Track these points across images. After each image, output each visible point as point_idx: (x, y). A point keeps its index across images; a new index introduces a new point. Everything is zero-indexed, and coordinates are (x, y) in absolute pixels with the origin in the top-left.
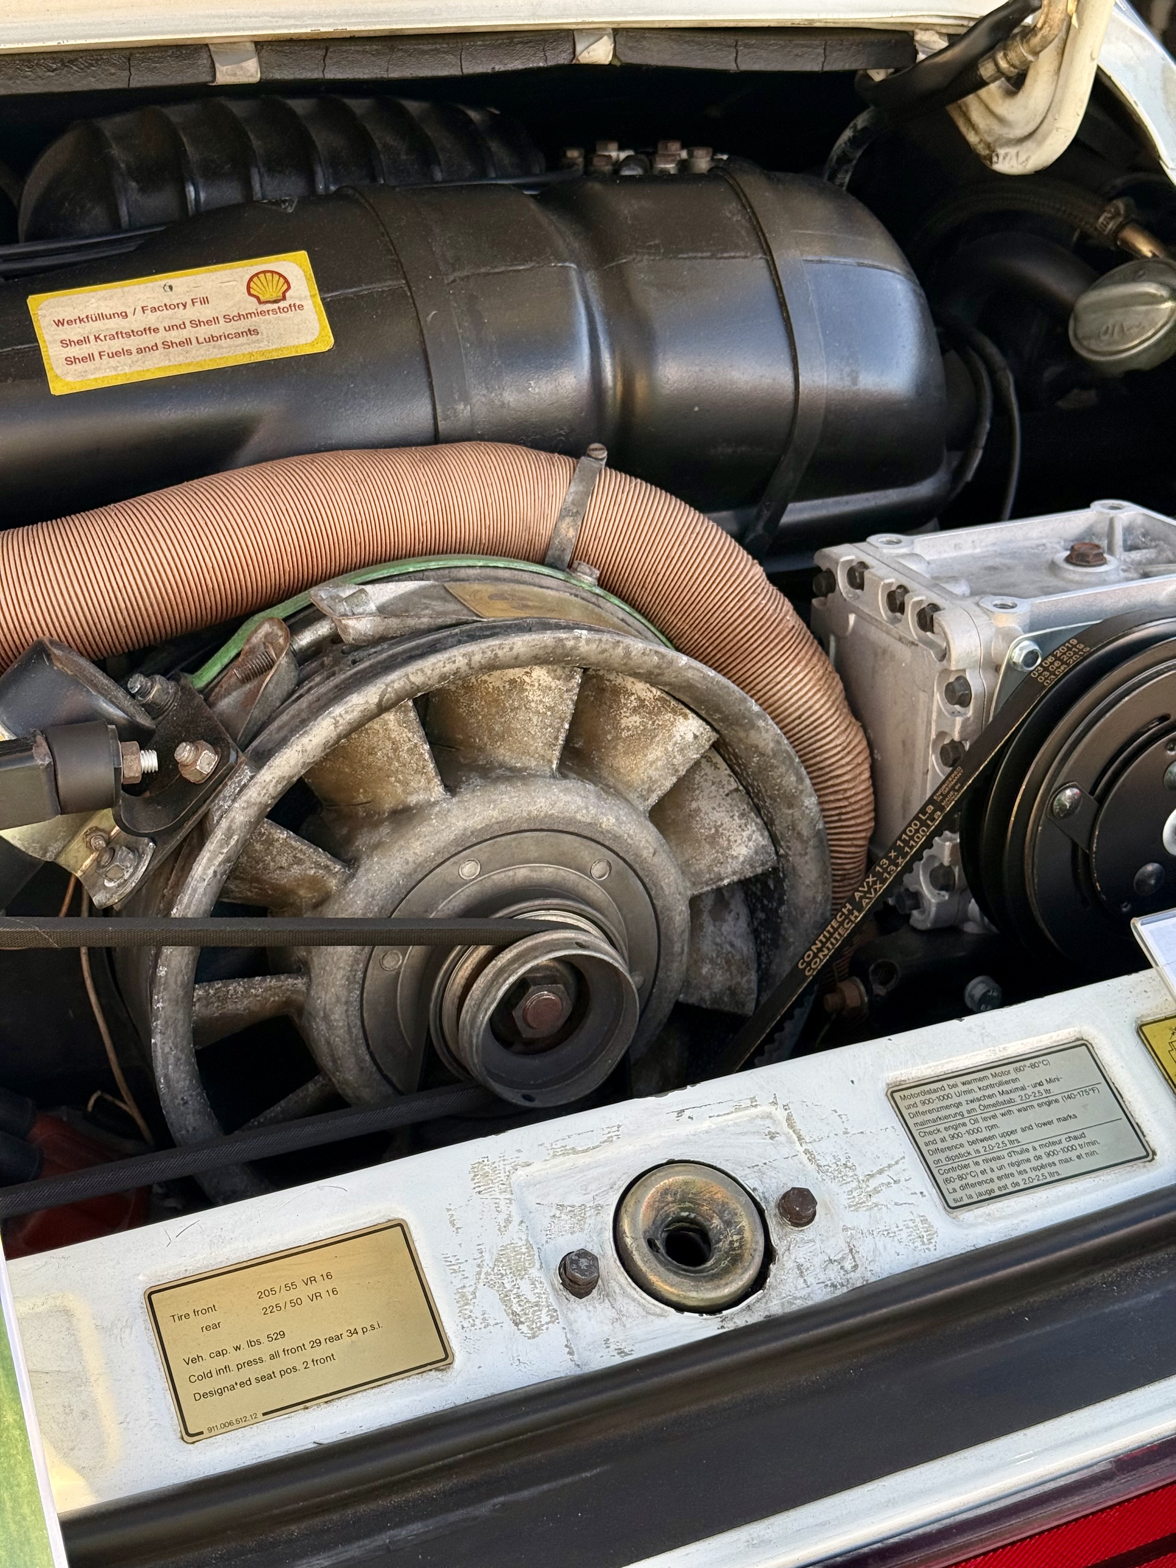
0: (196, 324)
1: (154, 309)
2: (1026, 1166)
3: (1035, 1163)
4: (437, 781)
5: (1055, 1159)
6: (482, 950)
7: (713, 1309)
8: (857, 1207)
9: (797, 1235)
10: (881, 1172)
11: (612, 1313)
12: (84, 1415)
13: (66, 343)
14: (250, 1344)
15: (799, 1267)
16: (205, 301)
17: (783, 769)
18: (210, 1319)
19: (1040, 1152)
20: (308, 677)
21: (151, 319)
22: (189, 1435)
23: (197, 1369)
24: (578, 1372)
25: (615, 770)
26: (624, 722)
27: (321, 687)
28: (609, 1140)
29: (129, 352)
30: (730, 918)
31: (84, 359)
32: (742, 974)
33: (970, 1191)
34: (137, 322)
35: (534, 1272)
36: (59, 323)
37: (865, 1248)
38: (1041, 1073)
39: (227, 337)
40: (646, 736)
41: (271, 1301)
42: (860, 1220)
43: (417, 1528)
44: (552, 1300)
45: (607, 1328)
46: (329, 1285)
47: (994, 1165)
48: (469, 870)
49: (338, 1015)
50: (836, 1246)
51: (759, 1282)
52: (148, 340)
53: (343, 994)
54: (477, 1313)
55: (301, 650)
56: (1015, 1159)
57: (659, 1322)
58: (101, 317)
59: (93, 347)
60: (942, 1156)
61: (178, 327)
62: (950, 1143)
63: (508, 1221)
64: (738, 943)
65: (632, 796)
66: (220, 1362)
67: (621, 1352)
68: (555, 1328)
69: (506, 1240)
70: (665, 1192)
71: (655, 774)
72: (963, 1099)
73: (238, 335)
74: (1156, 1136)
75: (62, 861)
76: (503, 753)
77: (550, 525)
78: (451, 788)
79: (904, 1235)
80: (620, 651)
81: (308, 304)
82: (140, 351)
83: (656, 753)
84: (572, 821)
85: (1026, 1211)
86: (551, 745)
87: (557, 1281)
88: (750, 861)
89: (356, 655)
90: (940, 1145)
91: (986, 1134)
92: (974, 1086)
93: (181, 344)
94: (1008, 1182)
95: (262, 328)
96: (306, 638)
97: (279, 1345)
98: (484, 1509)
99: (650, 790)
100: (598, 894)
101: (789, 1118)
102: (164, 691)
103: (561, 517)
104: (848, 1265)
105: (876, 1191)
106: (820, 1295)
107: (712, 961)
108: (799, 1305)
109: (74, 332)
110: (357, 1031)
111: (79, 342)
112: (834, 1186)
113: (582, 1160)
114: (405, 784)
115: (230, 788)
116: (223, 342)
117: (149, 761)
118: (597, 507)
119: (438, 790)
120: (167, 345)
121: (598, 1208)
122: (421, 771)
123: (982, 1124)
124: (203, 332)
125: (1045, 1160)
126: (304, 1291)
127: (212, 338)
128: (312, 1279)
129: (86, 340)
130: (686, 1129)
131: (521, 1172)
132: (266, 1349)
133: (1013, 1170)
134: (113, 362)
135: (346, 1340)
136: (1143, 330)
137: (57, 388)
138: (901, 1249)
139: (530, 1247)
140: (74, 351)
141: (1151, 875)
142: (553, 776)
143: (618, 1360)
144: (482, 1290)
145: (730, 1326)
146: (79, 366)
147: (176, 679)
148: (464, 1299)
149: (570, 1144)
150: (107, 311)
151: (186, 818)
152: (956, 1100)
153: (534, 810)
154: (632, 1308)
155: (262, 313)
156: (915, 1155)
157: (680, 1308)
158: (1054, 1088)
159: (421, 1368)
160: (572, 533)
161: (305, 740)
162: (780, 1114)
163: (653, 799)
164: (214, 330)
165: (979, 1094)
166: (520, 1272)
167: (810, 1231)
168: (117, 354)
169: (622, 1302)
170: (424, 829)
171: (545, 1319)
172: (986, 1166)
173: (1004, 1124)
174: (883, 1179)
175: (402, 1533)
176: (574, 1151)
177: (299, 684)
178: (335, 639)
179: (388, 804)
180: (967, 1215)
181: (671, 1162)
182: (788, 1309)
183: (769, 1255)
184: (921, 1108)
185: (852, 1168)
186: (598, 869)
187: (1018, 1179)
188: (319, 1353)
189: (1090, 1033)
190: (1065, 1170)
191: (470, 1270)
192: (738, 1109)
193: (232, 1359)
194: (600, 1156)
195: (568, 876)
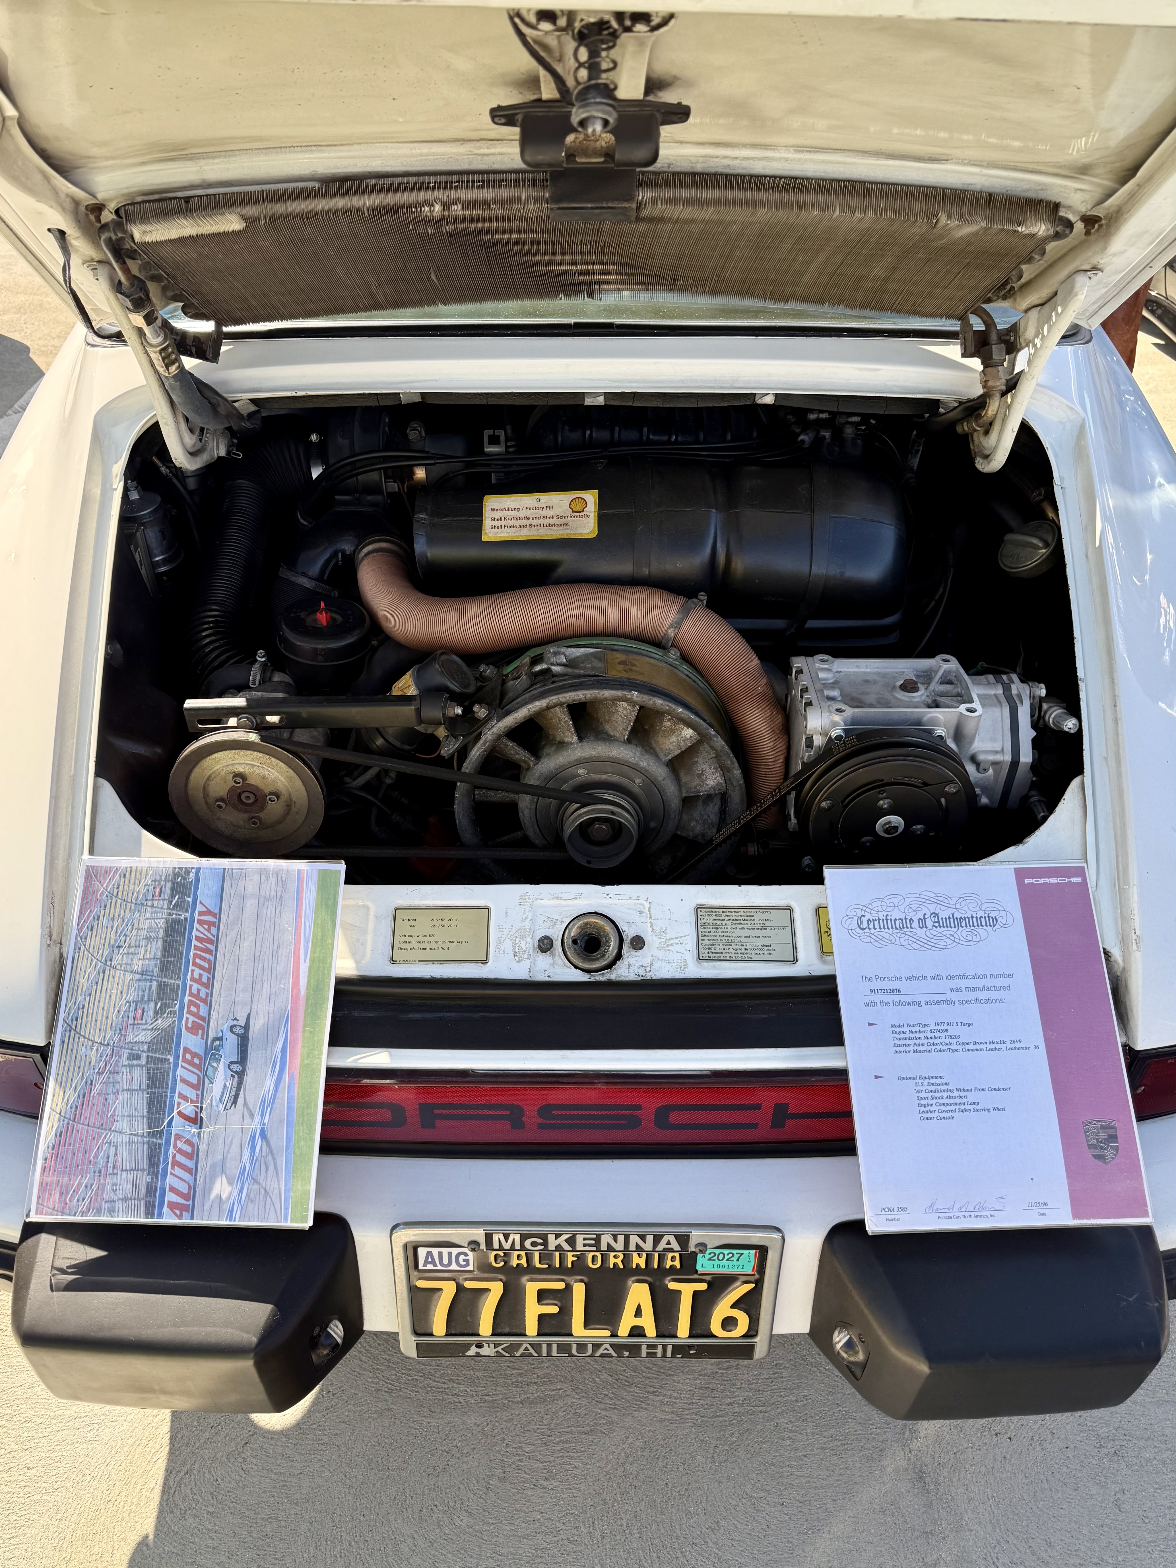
0: (545, 517)
1: (530, 509)
2: (739, 952)
3: (743, 951)
4: (575, 735)
5: (753, 952)
6: (577, 805)
7: (588, 971)
8: (660, 949)
9: (633, 952)
10: (677, 938)
11: (551, 961)
12: (362, 944)
13: (493, 519)
14: (423, 936)
15: (629, 965)
16: (551, 508)
17: (725, 758)
18: (413, 923)
19: (748, 947)
20: (536, 684)
21: (528, 513)
22: (393, 961)
23: (403, 939)
24: (530, 979)
25: (657, 742)
26: (664, 724)
27: (538, 689)
28: (576, 898)
29: (516, 527)
30: (711, 805)
31: (498, 528)
32: (710, 829)
33: (711, 955)
34: (521, 514)
35: (528, 939)
36: (493, 510)
37: (656, 965)
38: (765, 916)
39: (555, 525)
40: (672, 731)
41: (435, 923)
42: (660, 954)
43: (453, 1015)
44: (531, 950)
45: (548, 966)
46: (455, 923)
47: (726, 947)
48: (581, 771)
49: (526, 812)
50: (647, 961)
51: (610, 966)
52: (524, 522)
53: (529, 806)
54: (502, 948)
55: (536, 672)
56: (736, 947)
57: (567, 970)
58: (509, 509)
59: (502, 523)
60: (706, 938)
61: (537, 518)
62: (712, 934)
63: (526, 918)
64: (712, 816)
65: (661, 755)
66: (411, 939)
67: (549, 976)
68: (528, 961)
69: (523, 925)
70: (587, 924)
71: (672, 748)
72: (726, 918)
73: (560, 525)
74: (801, 955)
75: (435, 733)
76: (608, 728)
77: (664, 630)
78: (581, 739)
79: (674, 965)
80: (651, 702)
81: (592, 515)
82: (520, 527)
83: (673, 739)
84: (627, 761)
85: (730, 969)
86: (625, 730)
87: (536, 944)
88: (714, 788)
89: (555, 679)
90: (707, 934)
91: (729, 934)
92: (733, 914)
93: (537, 526)
94: (728, 955)
95: (570, 524)
96: (538, 668)
97: (432, 939)
98: (477, 1015)
99: (669, 754)
100: (636, 790)
101: (650, 908)
102: (492, 672)
103: (669, 628)
104: (648, 969)
105: (672, 945)
106: (632, 977)
107: (697, 821)
108: (623, 978)
109: (497, 515)
110: (534, 819)
111: (498, 520)
112: (655, 939)
113: (563, 902)
114: (563, 733)
115: (489, 726)
116: (553, 528)
117: (459, 711)
118: (687, 625)
119: (575, 739)
120: (531, 526)
121: (562, 922)
122: (569, 730)
123: (729, 930)
124: (547, 522)
125: (749, 951)
126: (446, 923)
127: (550, 525)
128: (451, 920)
129: (500, 519)
130: (607, 901)
131: (539, 901)
132: (428, 939)
133: (733, 952)
134: (509, 530)
135: (455, 944)
136: (1027, 560)
137: (485, 538)
138: (671, 969)
139: (530, 930)
140: (495, 523)
141: (867, 842)
142: (624, 742)
143: (547, 979)
144: (507, 941)
145: (592, 979)
146: (495, 530)
147: (498, 667)
148: (499, 942)
149: (560, 895)
150: (512, 507)
151: (473, 732)
152: (723, 918)
153: (611, 755)
154: (560, 962)
155: (572, 517)
156: (695, 935)
157: (576, 967)
158: (767, 923)
159: (476, 961)
160: (672, 635)
161: (516, 715)
162: (647, 905)
163: (670, 757)
164: (552, 521)
165: (734, 918)
166: (523, 938)
167: (639, 952)
168: (511, 527)
169: (557, 959)
170: (565, 753)
171: (526, 957)
172: (722, 947)
173: (738, 932)
174: (677, 941)
175: (448, 1015)
176: (561, 899)
177: (532, 685)
178: (548, 670)
179: (558, 738)
180: (705, 964)
181: (596, 913)
182: (618, 979)
183: (619, 957)
184: (707, 917)
185: (666, 934)
186: (638, 781)
187: (733, 955)
188: (444, 946)
189: (793, 904)
190: (754, 957)
191: (506, 932)
192: (631, 899)
193: (416, 939)
194: (570, 902)
195: (625, 781)
